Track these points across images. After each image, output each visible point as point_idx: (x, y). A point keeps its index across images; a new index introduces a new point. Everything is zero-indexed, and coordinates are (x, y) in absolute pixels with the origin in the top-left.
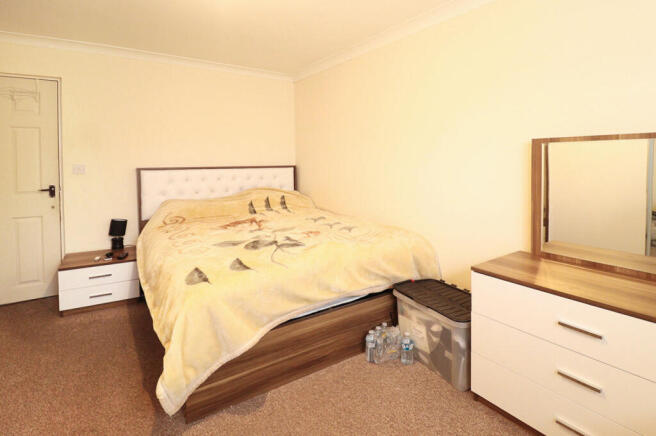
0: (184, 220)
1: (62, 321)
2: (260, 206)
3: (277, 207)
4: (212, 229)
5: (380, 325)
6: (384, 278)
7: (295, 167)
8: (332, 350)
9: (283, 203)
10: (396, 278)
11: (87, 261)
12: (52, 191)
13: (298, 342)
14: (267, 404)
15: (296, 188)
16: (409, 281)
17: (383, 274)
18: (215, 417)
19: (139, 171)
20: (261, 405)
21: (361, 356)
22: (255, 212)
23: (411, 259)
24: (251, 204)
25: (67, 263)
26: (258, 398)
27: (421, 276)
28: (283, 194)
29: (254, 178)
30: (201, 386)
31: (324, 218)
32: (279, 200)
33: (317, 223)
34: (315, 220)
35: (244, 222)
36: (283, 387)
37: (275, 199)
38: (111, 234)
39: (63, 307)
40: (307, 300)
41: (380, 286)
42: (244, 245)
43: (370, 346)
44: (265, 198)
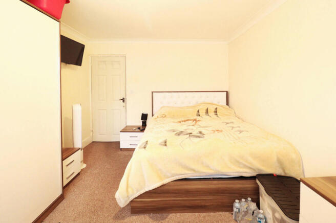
0: (166, 116)
1: (120, 152)
2: (202, 113)
3: (211, 113)
4: (174, 122)
5: (246, 199)
6: (251, 168)
7: (227, 92)
8: (212, 204)
9: (216, 112)
10: (261, 170)
11: (130, 129)
12: (123, 100)
13: (188, 192)
14: (167, 220)
15: (228, 104)
16: (271, 175)
17: (250, 166)
18: (142, 216)
19: (152, 92)
20: (164, 219)
21: (227, 214)
22: (199, 115)
23: (275, 159)
24: (198, 111)
25: (126, 129)
26: (165, 215)
27: (285, 173)
28: (216, 107)
29: (203, 97)
30: (136, 198)
31: (233, 123)
32: (214, 110)
33: (228, 125)
34: (227, 123)
35: (190, 120)
36: (179, 214)
37: (211, 110)
38: (142, 119)
39: (121, 147)
40: (193, 170)
41: (248, 173)
42: (175, 133)
43: (235, 209)
44: (206, 108)
